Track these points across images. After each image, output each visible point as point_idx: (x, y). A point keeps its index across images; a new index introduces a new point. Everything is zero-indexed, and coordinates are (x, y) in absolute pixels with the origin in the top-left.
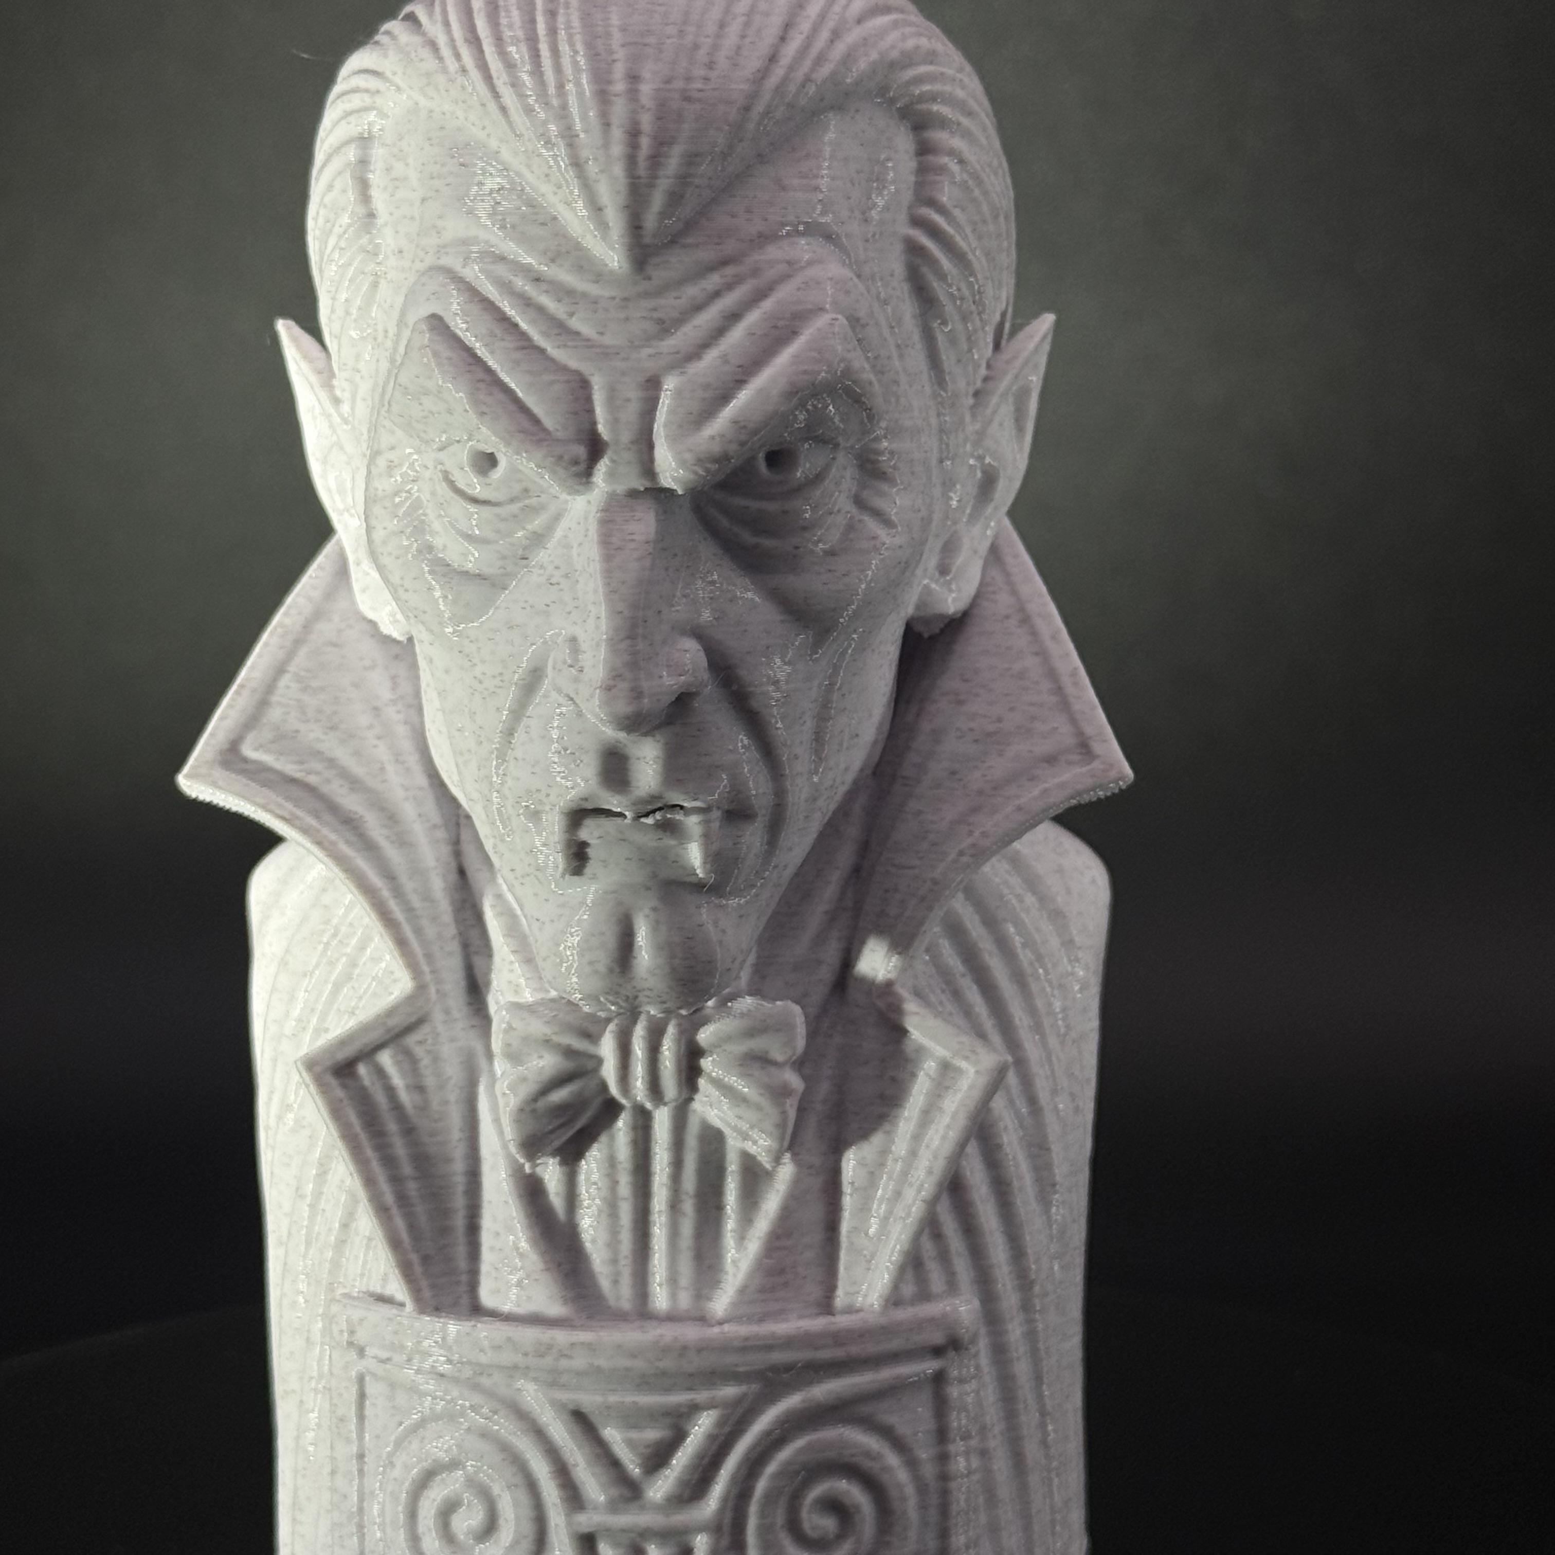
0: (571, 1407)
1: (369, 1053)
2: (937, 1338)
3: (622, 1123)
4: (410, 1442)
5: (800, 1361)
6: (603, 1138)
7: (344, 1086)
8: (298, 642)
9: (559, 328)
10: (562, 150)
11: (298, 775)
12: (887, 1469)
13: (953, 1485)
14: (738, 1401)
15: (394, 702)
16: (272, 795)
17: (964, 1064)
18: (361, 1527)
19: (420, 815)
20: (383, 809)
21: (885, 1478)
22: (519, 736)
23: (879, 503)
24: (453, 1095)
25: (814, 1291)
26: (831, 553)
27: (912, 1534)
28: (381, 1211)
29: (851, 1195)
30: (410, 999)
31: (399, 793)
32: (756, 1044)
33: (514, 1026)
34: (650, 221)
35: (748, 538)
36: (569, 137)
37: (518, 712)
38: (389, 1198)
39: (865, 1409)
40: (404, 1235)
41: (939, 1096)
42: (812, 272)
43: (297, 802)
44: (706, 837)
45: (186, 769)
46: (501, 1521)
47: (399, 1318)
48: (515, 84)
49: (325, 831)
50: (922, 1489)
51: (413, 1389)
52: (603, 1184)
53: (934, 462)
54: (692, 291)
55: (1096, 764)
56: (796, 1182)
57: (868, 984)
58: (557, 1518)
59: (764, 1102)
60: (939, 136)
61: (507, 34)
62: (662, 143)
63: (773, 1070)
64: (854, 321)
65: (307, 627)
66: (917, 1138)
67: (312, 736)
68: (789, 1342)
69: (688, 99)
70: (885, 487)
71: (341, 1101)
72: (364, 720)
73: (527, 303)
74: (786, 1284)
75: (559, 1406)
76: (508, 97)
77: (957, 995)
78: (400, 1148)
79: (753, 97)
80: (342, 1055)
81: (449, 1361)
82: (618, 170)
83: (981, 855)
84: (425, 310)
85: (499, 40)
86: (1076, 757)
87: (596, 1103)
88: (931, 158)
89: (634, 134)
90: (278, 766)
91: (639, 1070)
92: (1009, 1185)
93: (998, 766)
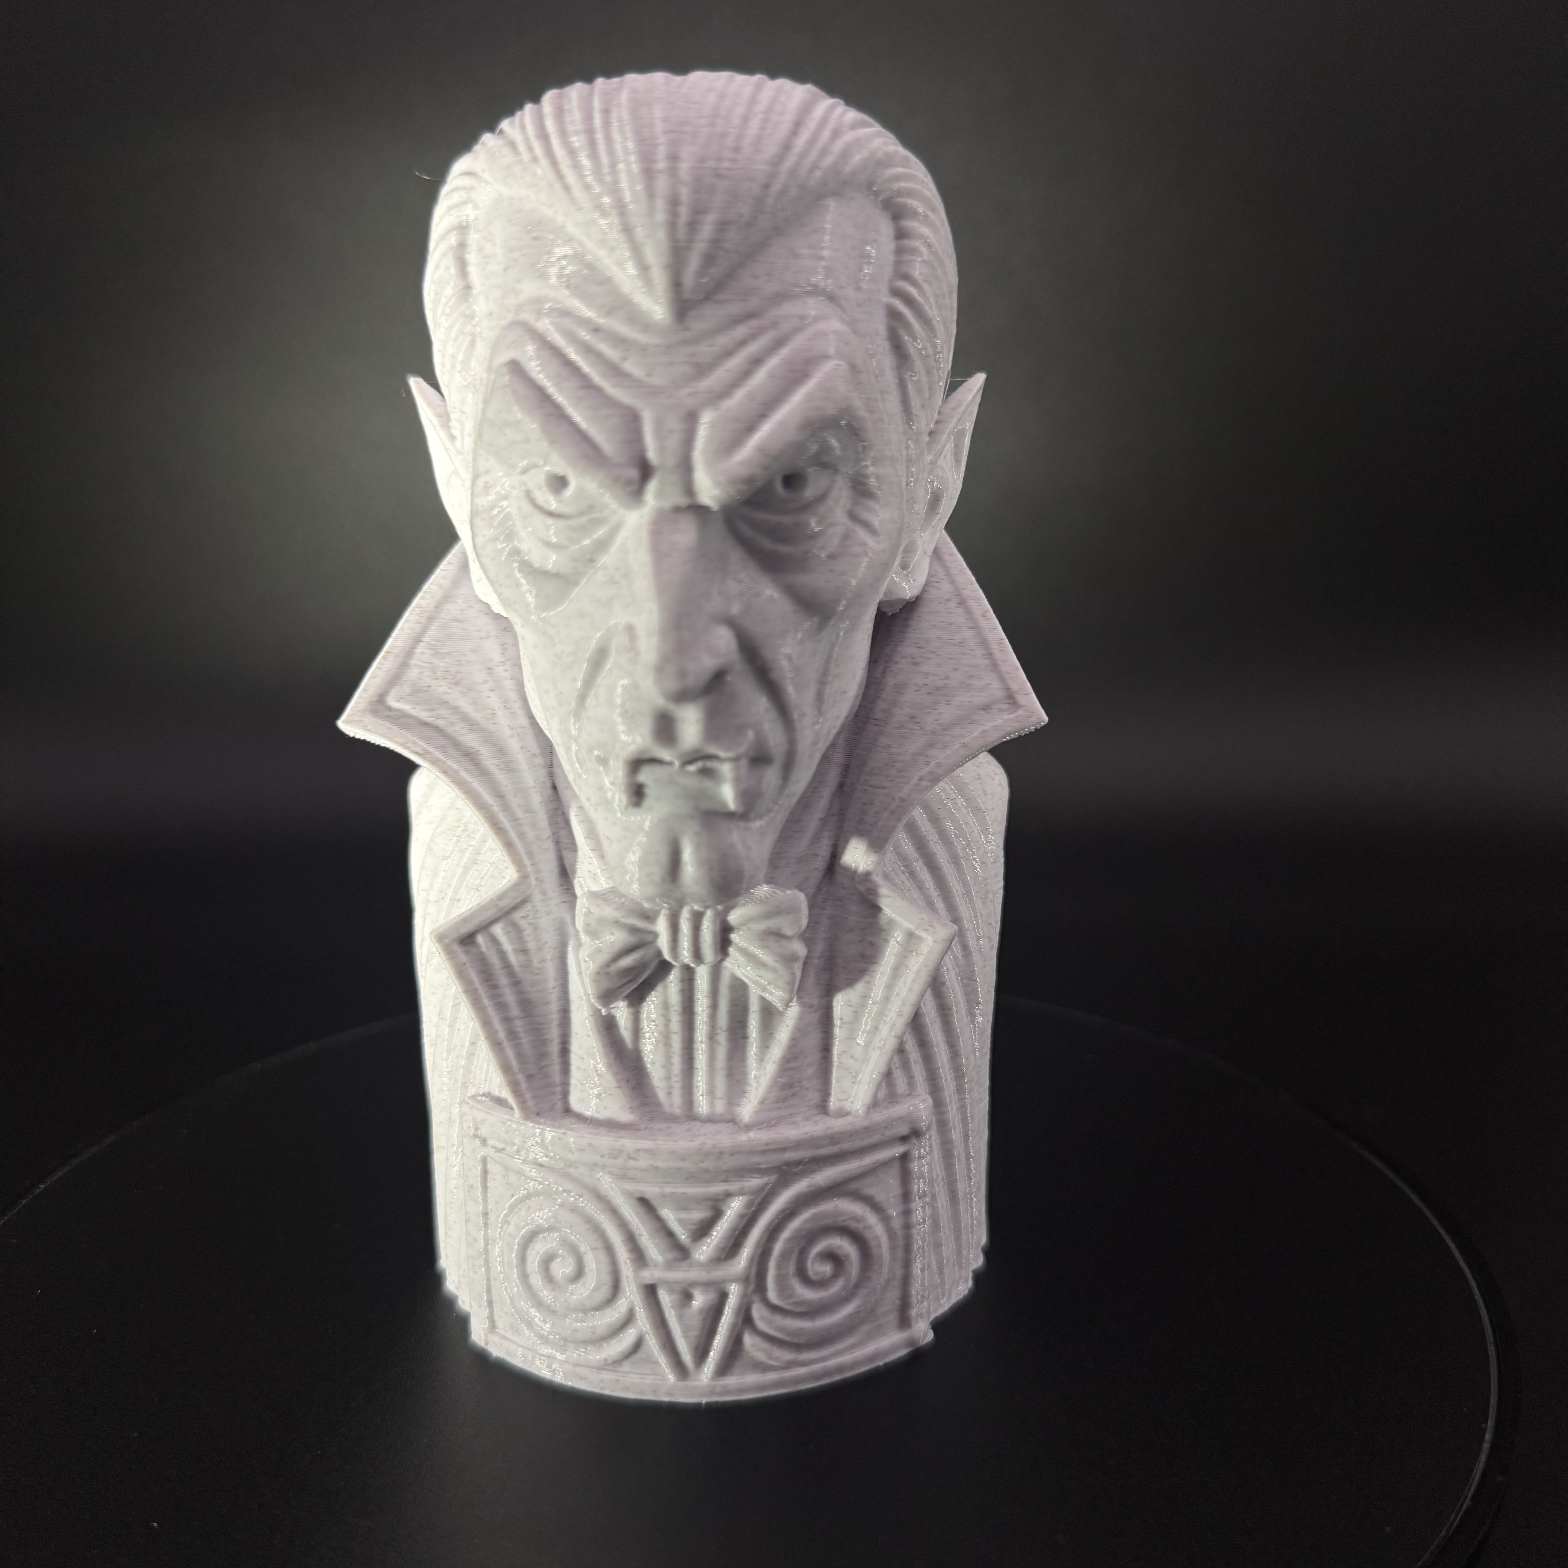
0: (638, 1195)
1: (485, 927)
2: (904, 1130)
3: (673, 978)
4: (520, 1209)
5: (806, 1158)
6: (659, 988)
7: (467, 953)
8: (431, 619)
9: (615, 371)
10: (615, 220)
11: (430, 720)
12: (868, 1227)
13: (914, 1231)
14: (761, 1189)
15: (503, 663)
16: (409, 735)
17: (923, 935)
18: (487, 1262)
19: (522, 748)
20: (494, 745)
21: (867, 1234)
22: (590, 701)
23: (866, 516)
24: (549, 954)
25: (813, 1097)
26: (832, 557)
27: (885, 1269)
28: (496, 1045)
29: (840, 1027)
30: (516, 886)
31: (507, 732)
32: (773, 923)
33: (592, 911)
34: (689, 279)
35: (767, 544)
36: (621, 208)
37: (589, 682)
38: (502, 1035)
39: (854, 1186)
40: (514, 1062)
41: (906, 957)
42: (821, 326)
43: (428, 740)
44: (737, 780)
45: (344, 716)
46: (587, 1270)
47: (509, 1122)
48: (576, 166)
49: (450, 763)
50: (891, 1235)
51: (520, 1173)
52: (661, 1021)
53: (904, 484)
54: (724, 340)
55: (1020, 712)
56: (801, 1018)
57: (852, 874)
58: (627, 1270)
59: (778, 966)
60: (910, 224)
61: (570, 128)
62: (698, 211)
63: (784, 942)
64: (854, 368)
65: (438, 607)
66: (889, 987)
67: (441, 689)
68: (798, 1145)
69: (718, 175)
70: (871, 503)
71: (464, 964)
72: (480, 677)
73: (587, 350)
74: (794, 1095)
75: (629, 1194)
76: (571, 177)
77: (913, 874)
78: (510, 997)
79: (772, 176)
80: (465, 930)
81: (547, 1156)
82: (661, 234)
83: (935, 779)
84: (505, 357)
85: (563, 134)
86: (1005, 706)
87: (654, 965)
88: (906, 242)
89: (674, 203)
90: (414, 712)
91: (685, 944)
92: (950, 1009)
93: (947, 713)
